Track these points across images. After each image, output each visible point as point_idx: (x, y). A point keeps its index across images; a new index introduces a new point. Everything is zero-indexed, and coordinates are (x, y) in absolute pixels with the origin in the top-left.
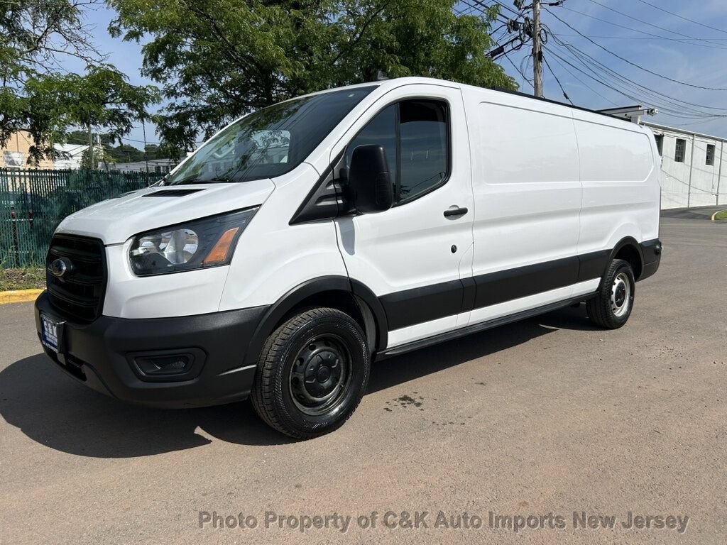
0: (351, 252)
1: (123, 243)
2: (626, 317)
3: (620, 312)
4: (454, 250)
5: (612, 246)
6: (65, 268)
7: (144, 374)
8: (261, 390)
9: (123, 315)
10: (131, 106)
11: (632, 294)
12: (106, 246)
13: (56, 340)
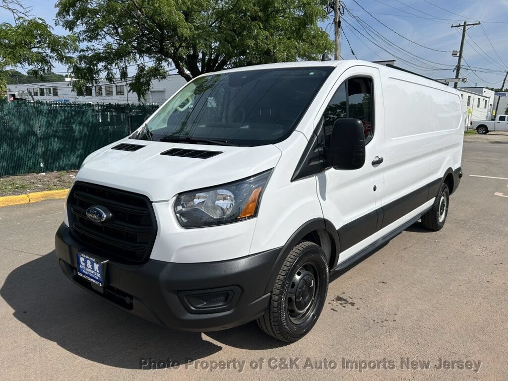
0: (324, 199)
1: (168, 201)
2: (444, 222)
3: (441, 219)
4: (375, 189)
5: (442, 176)
6: (105, 216)
7: (193, 308)
8: (270, 310)
9: (172, 260)
10: (53, 50)
11: (447, 207)
12: (152, 202)
13: (99, 275)
